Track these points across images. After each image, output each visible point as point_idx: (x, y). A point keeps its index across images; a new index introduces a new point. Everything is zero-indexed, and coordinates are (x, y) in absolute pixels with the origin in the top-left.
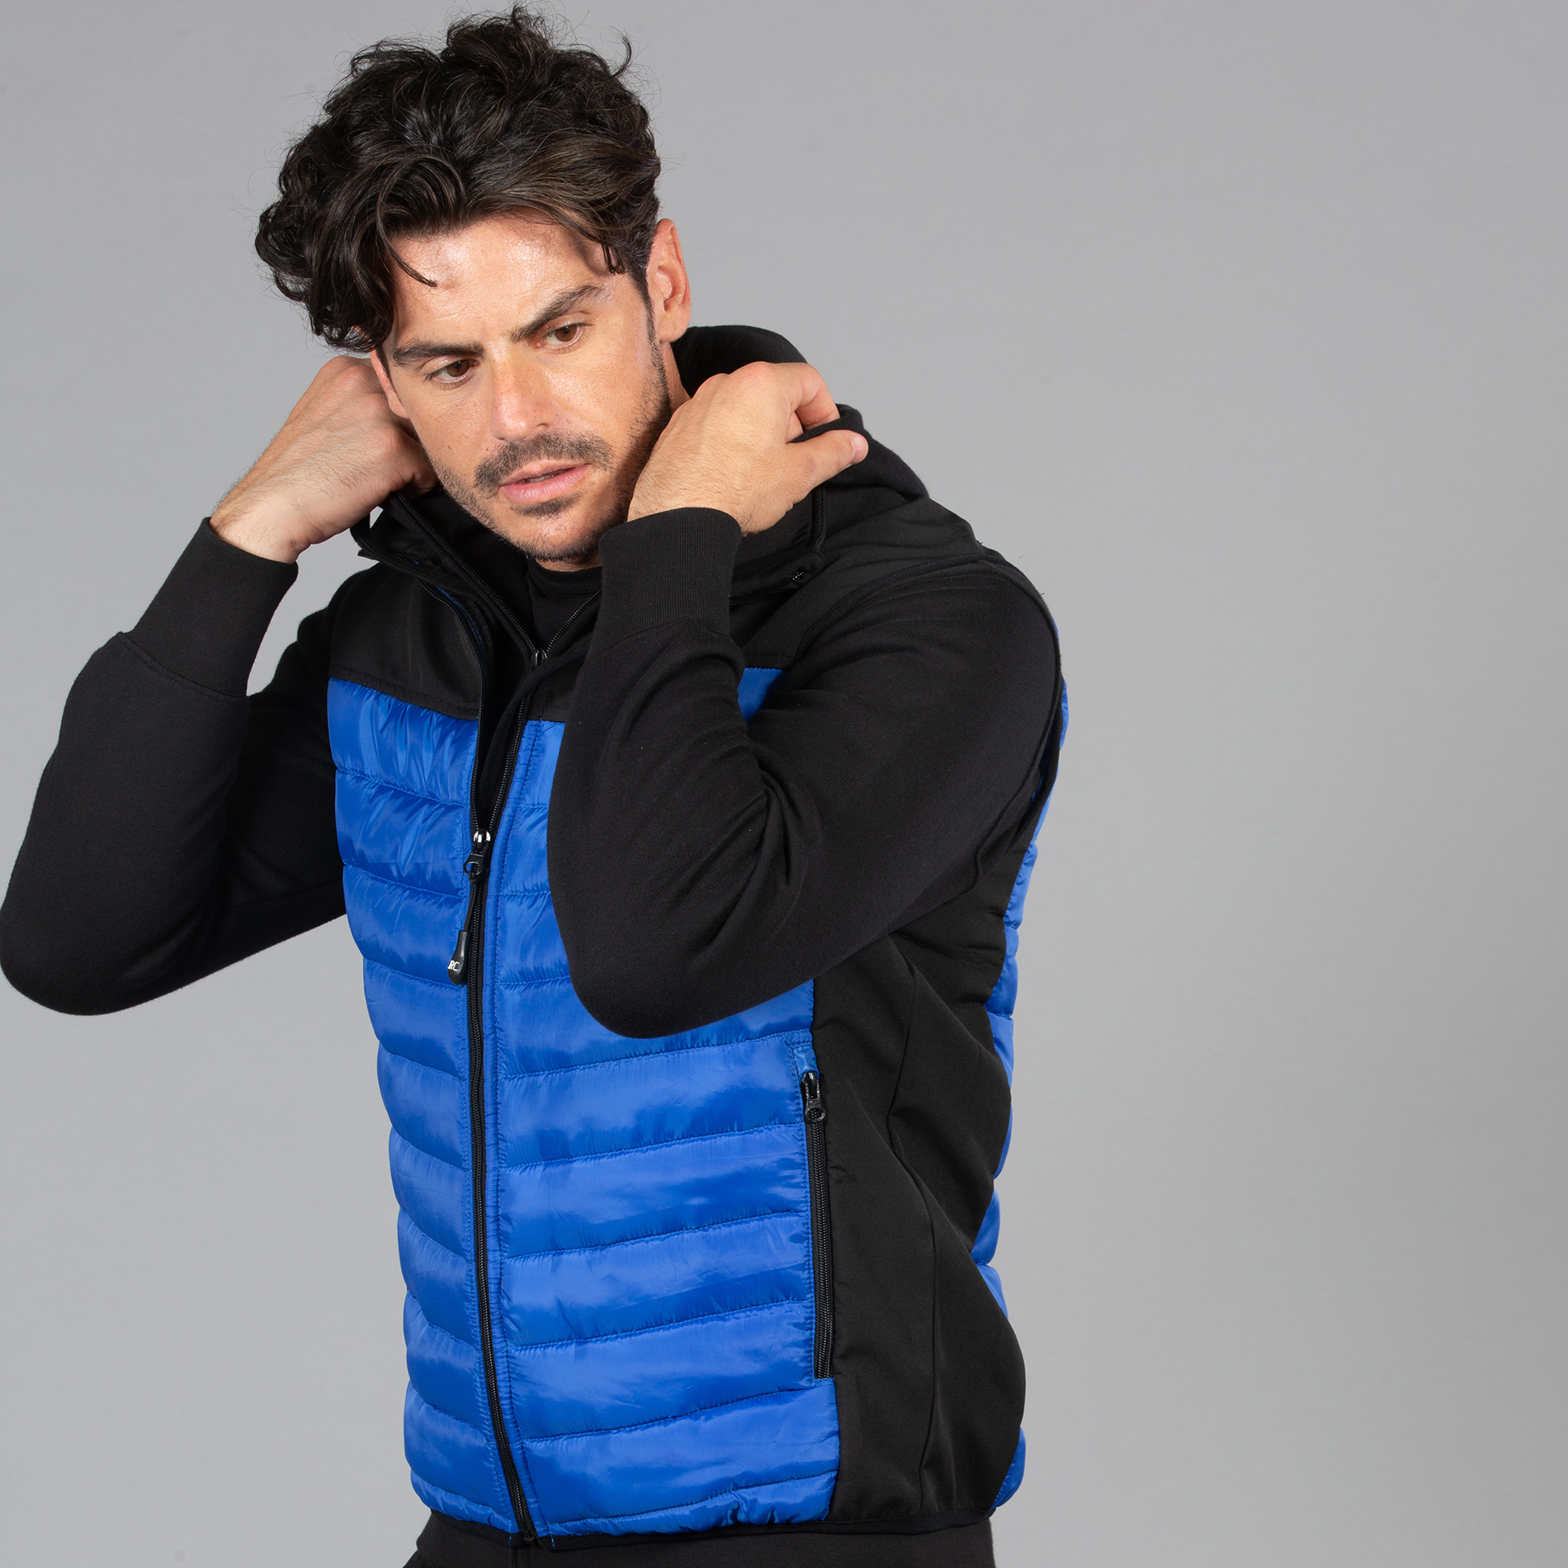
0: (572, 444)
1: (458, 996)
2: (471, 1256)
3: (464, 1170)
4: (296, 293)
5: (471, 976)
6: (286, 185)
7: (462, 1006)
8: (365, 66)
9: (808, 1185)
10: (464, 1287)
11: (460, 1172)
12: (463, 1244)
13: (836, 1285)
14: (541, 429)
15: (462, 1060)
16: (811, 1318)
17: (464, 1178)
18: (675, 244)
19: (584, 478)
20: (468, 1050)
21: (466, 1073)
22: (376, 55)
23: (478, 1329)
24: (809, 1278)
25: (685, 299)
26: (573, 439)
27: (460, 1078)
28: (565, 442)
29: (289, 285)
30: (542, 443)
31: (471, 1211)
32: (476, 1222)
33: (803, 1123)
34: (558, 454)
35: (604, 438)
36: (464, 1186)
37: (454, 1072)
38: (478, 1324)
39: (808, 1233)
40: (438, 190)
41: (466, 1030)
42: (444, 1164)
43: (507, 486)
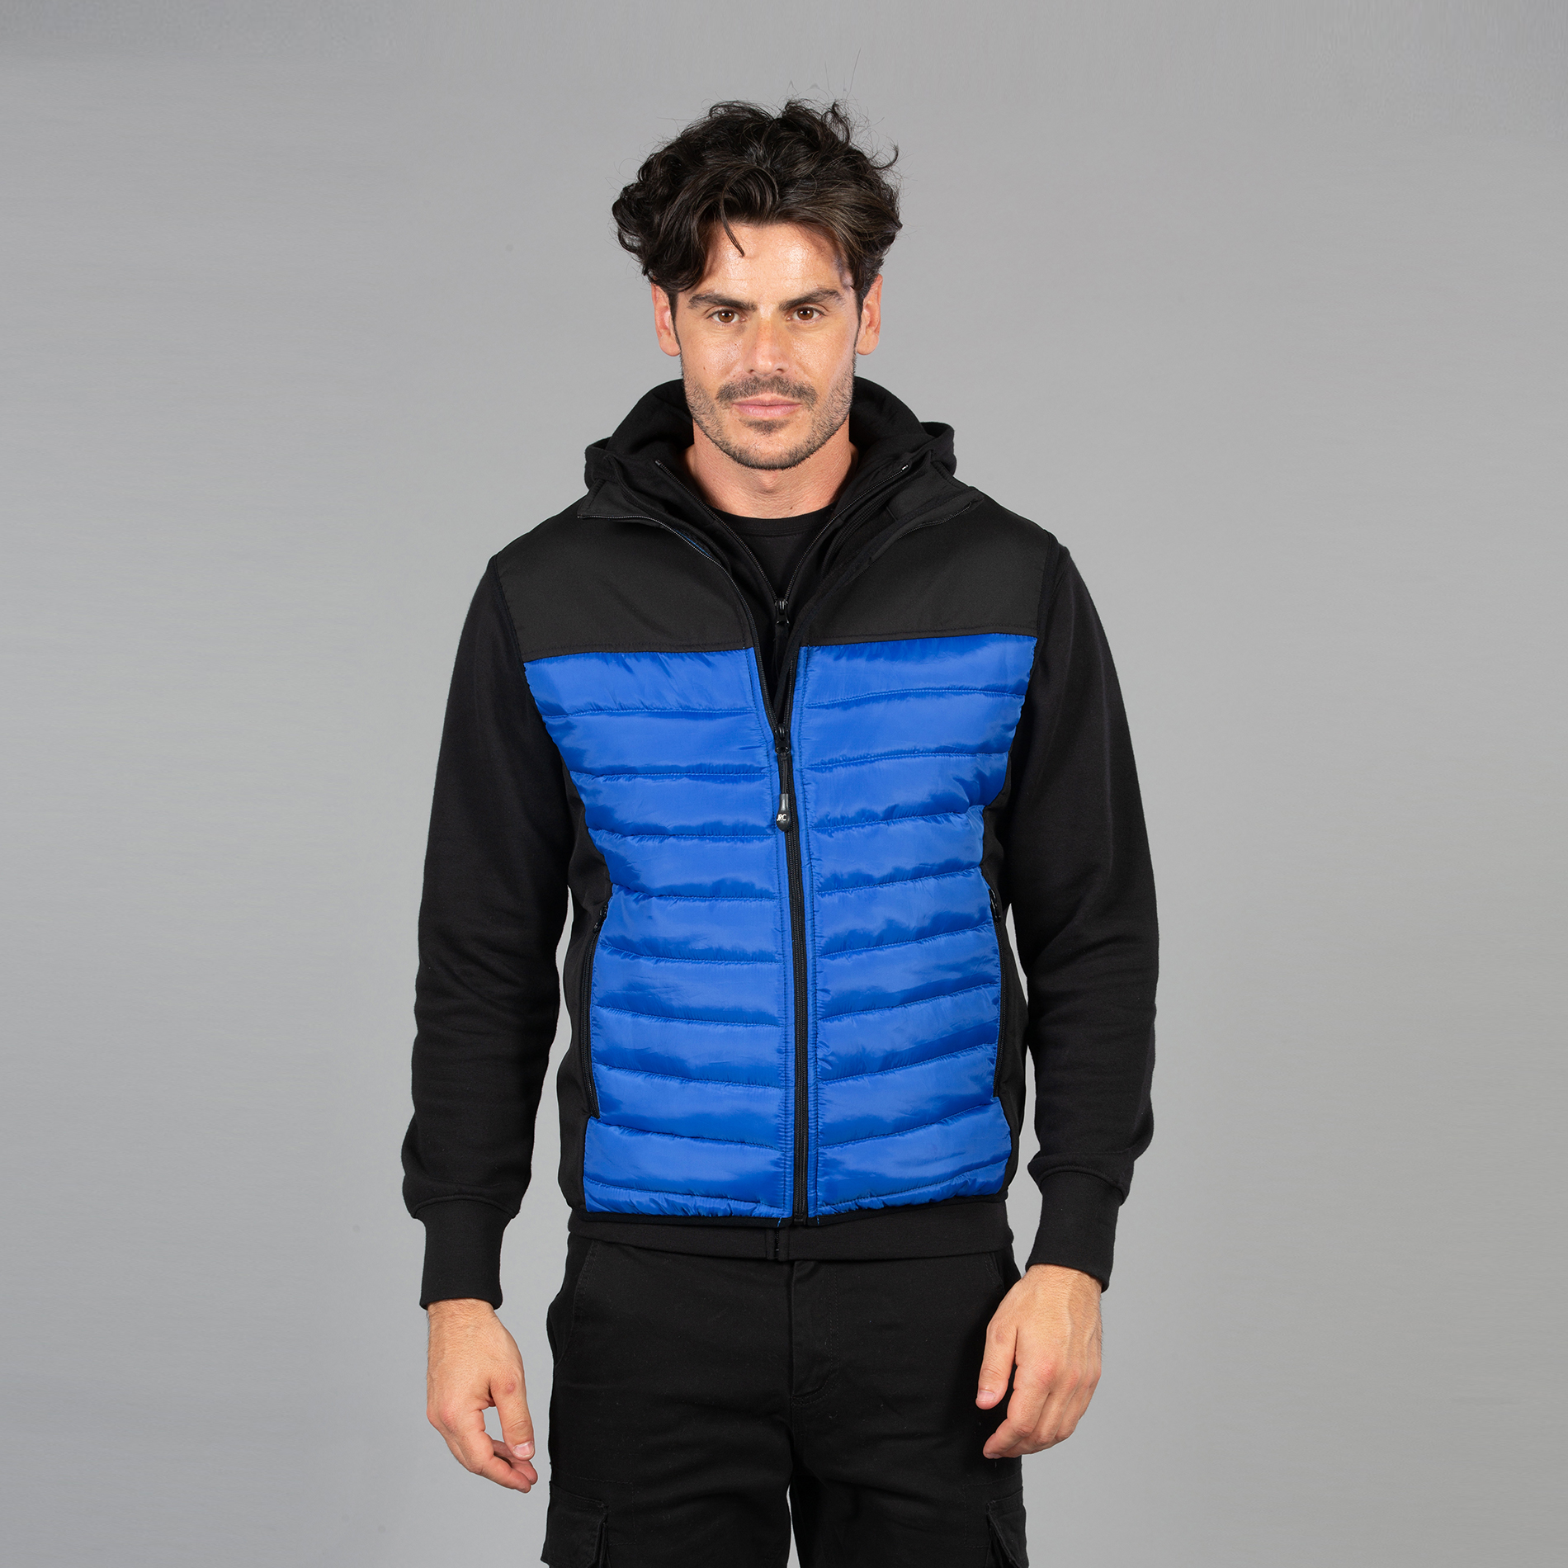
0: (795, 388)
4: (631, 247)
5: (792, 829)
6: (643, 175)
8: (721, 111)
14: (778, 372)
15: (779, 885)
18: (878, 294)
19: (794, 411)
20: (787, 877)
21: (784, 894)
22: (728, 107)
23: (794, 1073)
25: (876, 331)
26: (797, 384)
27: (775, 898)
28: (792, 386)
29: (627, 241)
30: (778, 382)
34: (784, 393)
35: (816, 389)
37: (766, 896)
38: (794, 1070)
40: (763, 194)
41: (785, 863)
43: (740, 404)
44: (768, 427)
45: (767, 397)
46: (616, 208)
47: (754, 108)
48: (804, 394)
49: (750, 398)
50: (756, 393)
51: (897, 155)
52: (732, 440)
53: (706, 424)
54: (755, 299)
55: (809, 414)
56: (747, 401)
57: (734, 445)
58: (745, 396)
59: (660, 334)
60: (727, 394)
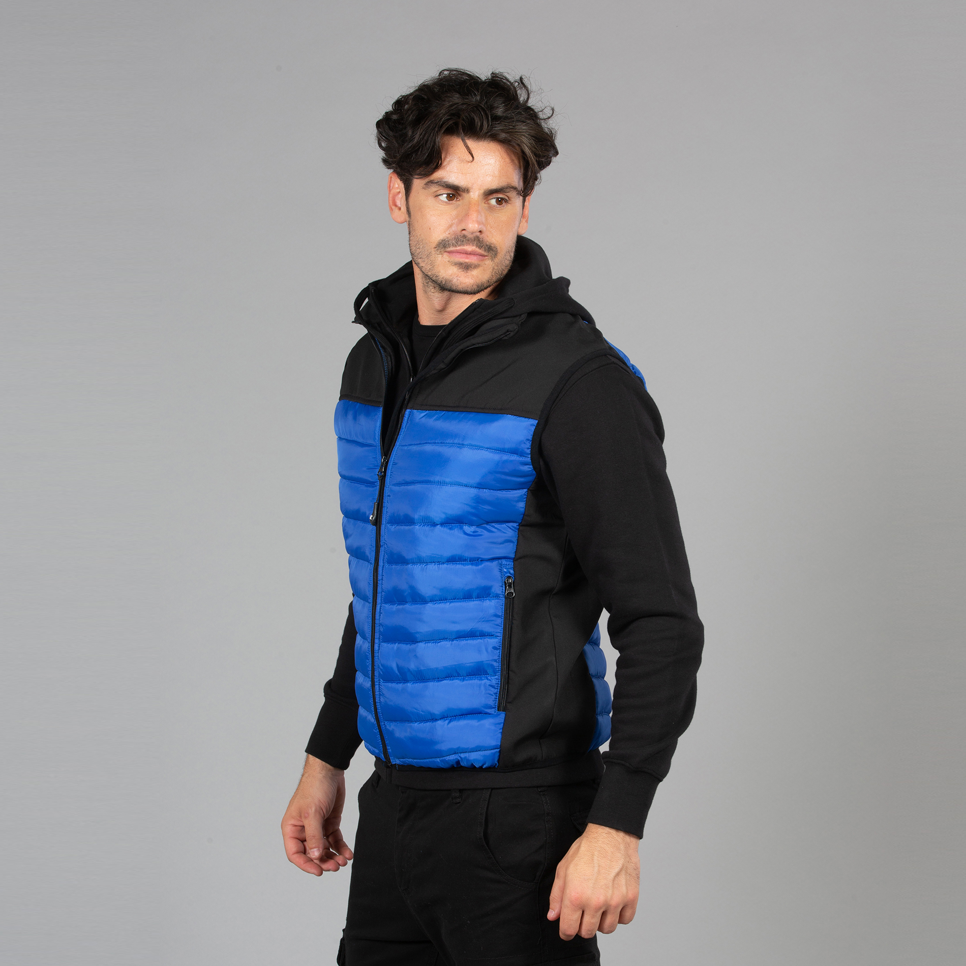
1: (371, 528)
2: (369, 640)
3: (369, 603)
5: (377, 522)
7: (374, 532)
9: (503, 626)
10: (367, 653)
11: (367, 604)
12: (367, 635)
13: (510, 672)
14: (479, 233)
15: (371, 556)
16: (498, 684)
17: (369, 606)
19: (483, 260)
20: (375, 551)
21: (373, 562)
23: (371, 672)
24: (499, 666)
27: (370, 563)
28: (485, 244)
31: (371, 621)
32: (372, 626)
33: (504, 598)
35: (498, 248)
36: (368, 610)
37: (368, 561)
38: (371, 669)
39: (500, 647)
40: (482, 121)
41: (375, 543)
42: (361, 601)
43: (450, 252)
44: (466, 267)
45: (470, 248)
46: (379, 124)
47: (470, 73)
48: (491, 250)
49: (458, 248)
50: (464, 245)
51: (553, 114)
52: (440, 274)
53: (421, 265)
54: (470, 186)
55: (492, 263)
56: (456, 250)
57: (442, 277)
58: (456, 246)
59: (391, 209)
60: (443, 245)
